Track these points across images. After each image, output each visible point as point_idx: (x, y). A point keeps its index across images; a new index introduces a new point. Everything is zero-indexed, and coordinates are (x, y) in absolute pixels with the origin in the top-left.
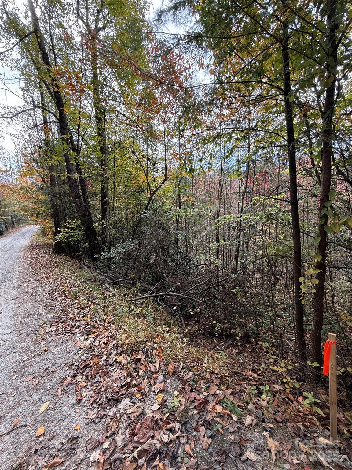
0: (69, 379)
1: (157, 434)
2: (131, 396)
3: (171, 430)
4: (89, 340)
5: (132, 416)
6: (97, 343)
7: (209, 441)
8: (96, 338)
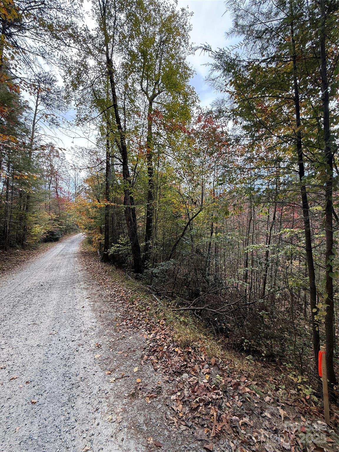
0: (146, 357)
1: (208, 394)
2: (188, 373)
3: (217, 394)
4: (152, 335)
5: (191, 383)
6: (158, 337)
7: (242, 403)
8: (156, 334)
